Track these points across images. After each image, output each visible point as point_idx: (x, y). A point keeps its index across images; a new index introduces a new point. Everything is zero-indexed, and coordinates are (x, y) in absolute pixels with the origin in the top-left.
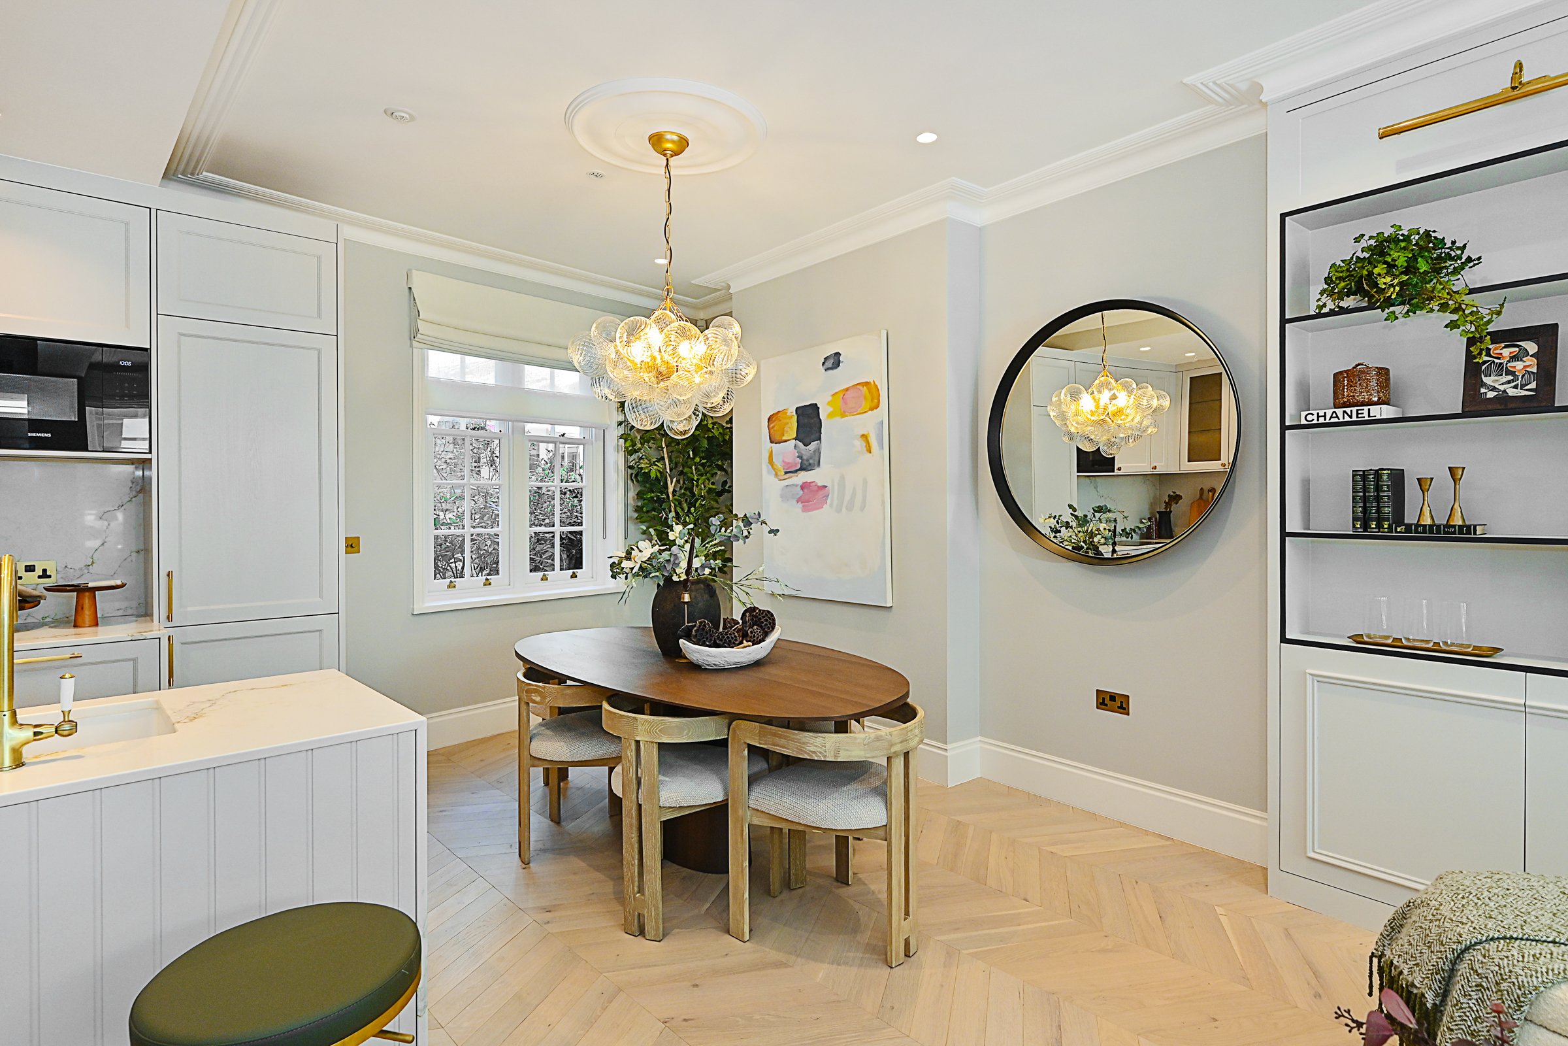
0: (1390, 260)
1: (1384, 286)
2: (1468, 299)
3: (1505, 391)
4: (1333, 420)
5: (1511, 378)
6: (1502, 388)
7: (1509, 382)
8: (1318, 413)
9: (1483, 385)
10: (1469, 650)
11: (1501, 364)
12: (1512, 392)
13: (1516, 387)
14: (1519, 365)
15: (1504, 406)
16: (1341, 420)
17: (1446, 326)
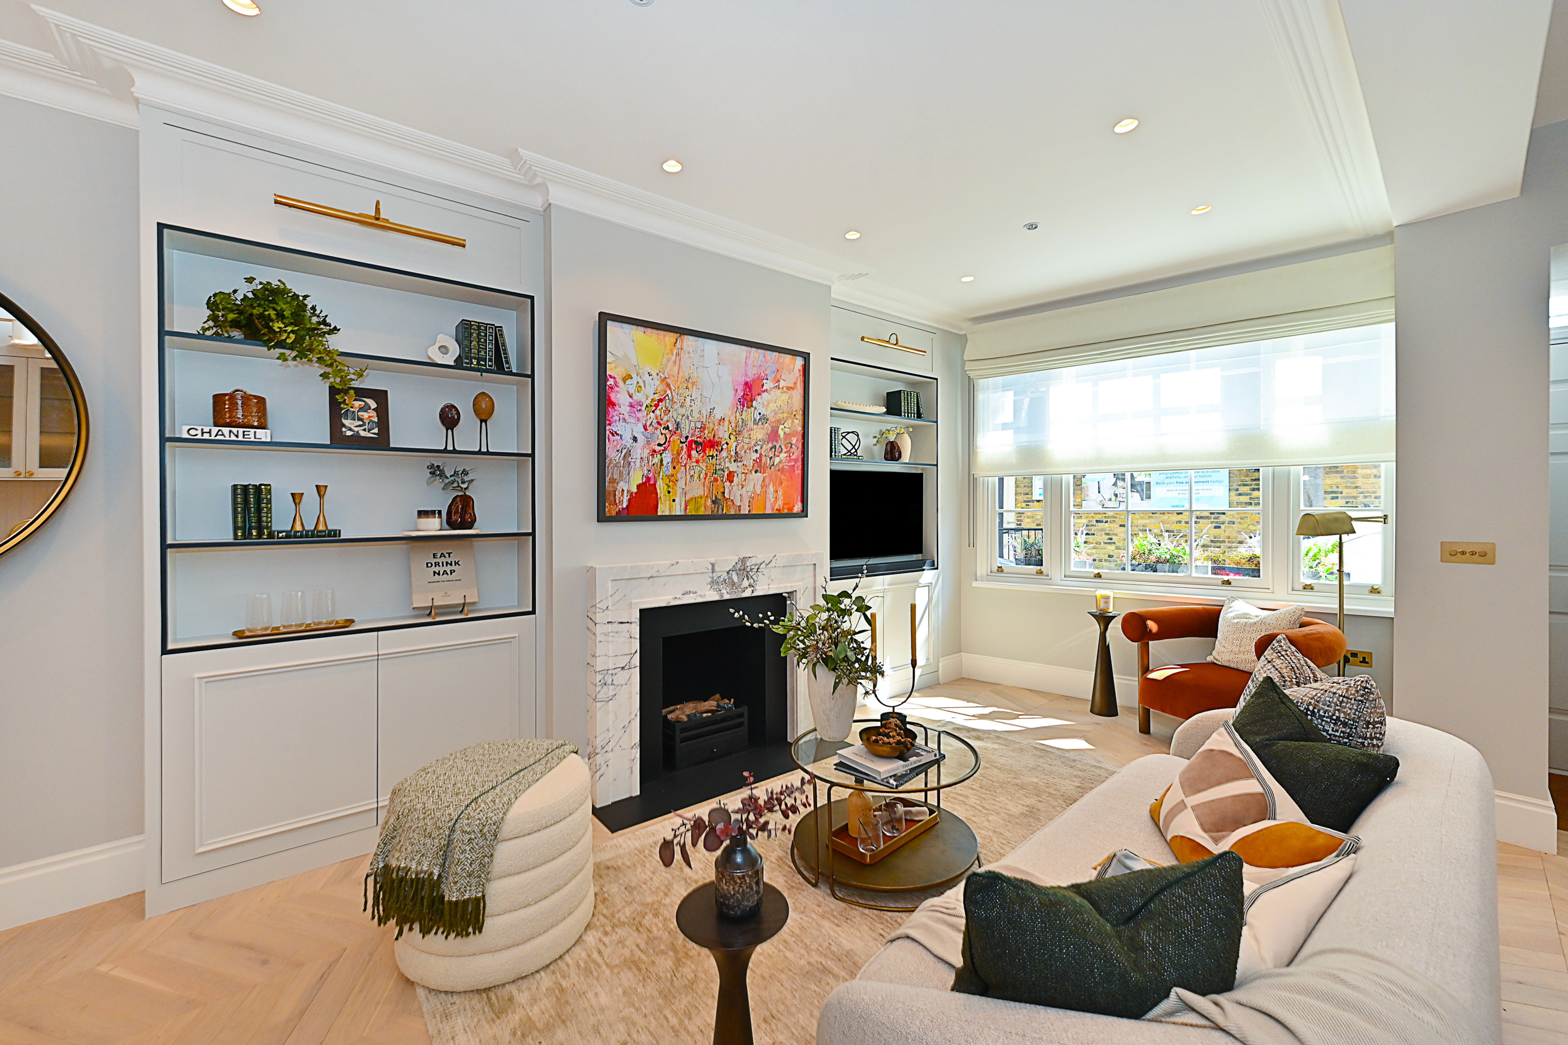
0: (279, 309)
1: (278, 330)
2: (339, 359)
3: (358, 432)
4: (219, 438)
5: (361, 423)
6: (356, 429)
7: (360, 426)
8: (202, 429)
9: (344, 425)
10: (333, 625)
11: (354, 412)
12: (363, 434)
13: (365, 430)
14: (365, 415)
15: (357, 443)
16: (227, 438)
17: (321, 376)
